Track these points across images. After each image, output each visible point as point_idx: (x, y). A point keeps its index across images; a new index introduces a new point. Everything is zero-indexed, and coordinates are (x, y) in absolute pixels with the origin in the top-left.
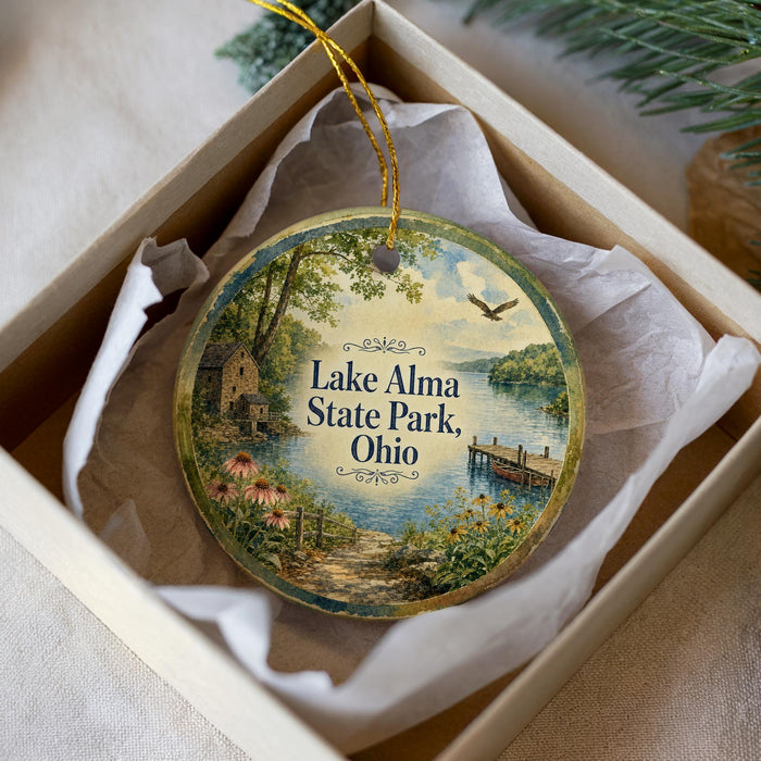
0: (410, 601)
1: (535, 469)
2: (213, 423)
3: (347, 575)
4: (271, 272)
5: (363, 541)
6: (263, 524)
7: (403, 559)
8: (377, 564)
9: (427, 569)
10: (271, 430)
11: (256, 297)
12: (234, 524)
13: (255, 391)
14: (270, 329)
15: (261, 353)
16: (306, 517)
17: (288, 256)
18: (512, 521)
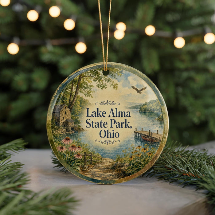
0: (119, 178)
1: (154, 137)
2: (58, 129)
3: (100, 172)
4: (73, 83)
5: (104, 161)
6: (74, 158)
7: (117, 166)
8: (109, 168)
9: (124, 169)
10: (75, 130)
11: (69, 90)
12: (66, 158)
13: (70, 119)
14: (73, 100)
15: (71, 107)
16: (87, 155)
17: (77, 78)
18: (148, 153)
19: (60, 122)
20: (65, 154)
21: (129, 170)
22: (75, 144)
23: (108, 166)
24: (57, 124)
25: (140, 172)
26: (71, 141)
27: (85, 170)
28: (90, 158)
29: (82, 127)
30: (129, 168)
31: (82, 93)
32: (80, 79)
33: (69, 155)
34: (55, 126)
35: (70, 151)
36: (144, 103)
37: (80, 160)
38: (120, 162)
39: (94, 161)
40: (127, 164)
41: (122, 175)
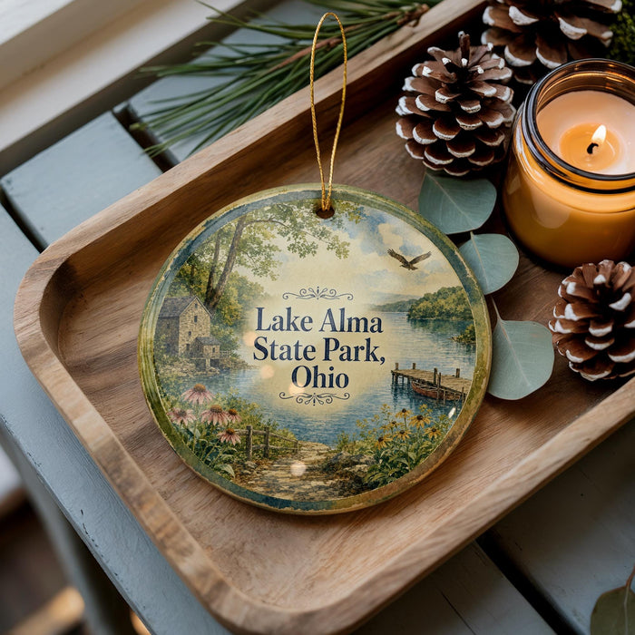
0: (345, 496)
1: (448, 387)
2: (172, 362)
4: (219, 238)
5: (304, 450)
6: (218, 441)
7: (338, 463)
8: (316, 469)
9: (359, 471)
10: (222, 366)
11: (207, 259)
13: (208, 335)
14: (219, 284)
15: (212, 304)
16: (254, 434)
17: (233, 224)
18: (430, 429)
19: (180, 345)
20: (191, 430)
21: (374, 473)
22: (219, 404)
23: (313, 463)
24: (171, 349)
25: (403, 479)
26: (208, 395)
27: (248, 474)
28: (263, 441)
29: (241, 358)
30: (374, 469)
31: (246, 266)
32: (239, 228)
33: (201, 432)
34: (165, 355)
35: (205, 423)
36: (423, 296)
37: (233, 446)
38: (349, 452)
39: (275, 451)
40: (367, 457)
41: (352, 487)
